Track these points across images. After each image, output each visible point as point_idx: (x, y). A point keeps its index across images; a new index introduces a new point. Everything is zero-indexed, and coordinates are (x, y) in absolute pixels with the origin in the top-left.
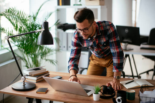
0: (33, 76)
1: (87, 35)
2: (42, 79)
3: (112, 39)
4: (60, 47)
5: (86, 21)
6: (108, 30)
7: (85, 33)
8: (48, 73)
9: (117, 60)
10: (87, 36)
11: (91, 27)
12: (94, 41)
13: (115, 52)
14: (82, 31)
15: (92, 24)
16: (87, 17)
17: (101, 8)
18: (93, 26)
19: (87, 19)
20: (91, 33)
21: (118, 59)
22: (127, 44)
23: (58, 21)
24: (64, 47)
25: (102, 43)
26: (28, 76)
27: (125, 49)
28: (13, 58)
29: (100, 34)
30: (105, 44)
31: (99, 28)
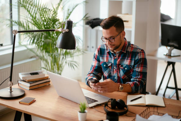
0: (27, 81)
1: (114, 45)
2: (38, 86)
4: (88, 47)
5: (113, 28)
7: (110, 43)
8: (48, 79)
10: (114, 47)
11: (119, 37)
12: (115, 58)
14: (108, 40)
15: (120, 33)
16: (115, 24)
18: (122, 37)
19: (114, 26)
20: (118, 44)
22: (172, 48)
23: (86, 15)
24: (93, 47)
26: (21, 81)
27: (169, 54)
28: (31, 58)
29: (125, 52)
30: (126, 69)
31: (128, 47)
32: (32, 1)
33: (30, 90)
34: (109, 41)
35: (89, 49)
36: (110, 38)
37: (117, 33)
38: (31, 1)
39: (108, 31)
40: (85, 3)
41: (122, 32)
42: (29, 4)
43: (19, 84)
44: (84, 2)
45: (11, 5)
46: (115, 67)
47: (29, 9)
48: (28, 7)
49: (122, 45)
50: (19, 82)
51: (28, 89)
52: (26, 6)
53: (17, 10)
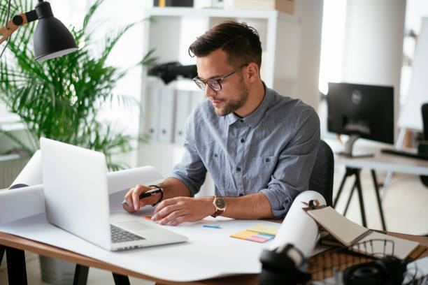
1: (223, 100)
4: (152, 131)
17: (279, 18)
19: (224, 49)
22: (354, 137)
23: (150, 53)
24: (164, 132)
27: (347, 152)
28: (9, 153)
35: (154, 135)
40: (148, 23)
41: (246, 66)
44: (145, 19)
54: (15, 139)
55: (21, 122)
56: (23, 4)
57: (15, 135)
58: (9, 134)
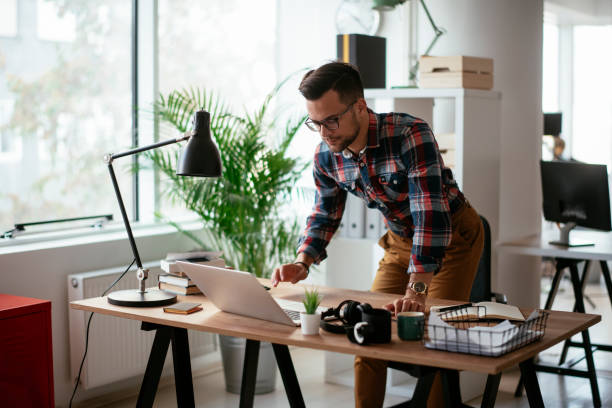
0: (181, 276)
1: (339, 138)
3: (414, 169)
5: (332, 95)
6: (403, 138)
7: (330, 133)
9: (422, 234)
10: (339, 142)
11: (349, 113)
12: (362, 165)
13: (421, 212)
14: (322, 126)
18: (357, 114)
19: (335, 89)
20: (351, 133)
21: (425, 232)
22: (571, 224)
25: (389, 178)
26: (167, 275)
29: (378, 146)
30: (395, 182)
31: (380, 127)
32: (193, 102)
33: (187, 295)
34: (326, 126)
36: (328, 119)
37: (343, 106)
38: (190, 102)
39: (319, 103)
41: (356, 102)
42: (185, 110)
43: (162, 285)
45: (135, 111)
46: (368, 187)
47: (184, 124)
48: (183, 116)
49: (364, 131)
50: (162, 279)
51: (184, 292)
52: (177, 115)
53: (151, 123)
54: (196, 239)
55: (199, 220)
56: (196, 96)
57: (194, 235)
58: (188, 234)
